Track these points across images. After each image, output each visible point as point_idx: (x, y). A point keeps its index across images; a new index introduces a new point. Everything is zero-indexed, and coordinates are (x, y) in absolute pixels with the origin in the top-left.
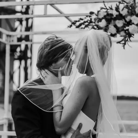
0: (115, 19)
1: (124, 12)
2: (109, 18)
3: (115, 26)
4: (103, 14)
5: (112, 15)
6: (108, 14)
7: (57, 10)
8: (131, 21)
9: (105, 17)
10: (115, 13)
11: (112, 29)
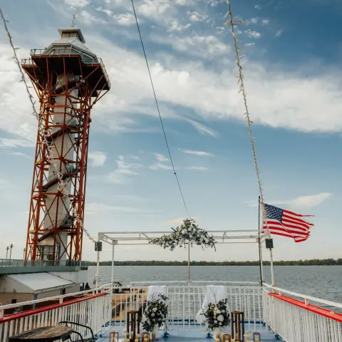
3: (168, 243)
5: (167, 239)
8: (174, 242)
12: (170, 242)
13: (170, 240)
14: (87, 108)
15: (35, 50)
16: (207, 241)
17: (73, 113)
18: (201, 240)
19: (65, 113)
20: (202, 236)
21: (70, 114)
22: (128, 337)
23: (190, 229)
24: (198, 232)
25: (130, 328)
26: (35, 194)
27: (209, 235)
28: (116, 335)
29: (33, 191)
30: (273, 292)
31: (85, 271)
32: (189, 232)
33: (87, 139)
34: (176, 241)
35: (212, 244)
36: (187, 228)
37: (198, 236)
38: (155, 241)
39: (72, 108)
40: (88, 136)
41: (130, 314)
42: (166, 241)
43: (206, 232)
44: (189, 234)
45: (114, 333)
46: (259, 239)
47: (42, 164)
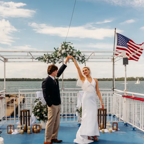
0: (51, 58)
1: (54, 57)
2: (49, 58)
3: (51, 60)
4: (47, 57)
5: (50, 57)
6: (49, 57)
7: (31, 54)
8: (55, 59)
9: (48, 58)
10: (51, 56)
11: (50, 61)
12: (52, 60)
13: (53, 58)
16: (81, 59)
18: (76, 58)
20: (77, 55)
22: (21, 128)
23: (68, 50)
24: (74, 52)
25: (23, 122)
27: (82, 54)
28: (12, 127)
30: (125, 95)
32: (67, 52)
34: (57, 59)
35: (83, 61)
36: (66, 49)
37: (74, 55)
38: (40, 59)
41: (23, 113)
42: (49, 59)
43: (80, 53)
44: (68, 53)
45: (11, 126)
46: (114, 59)
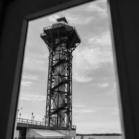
14: (70, 51)
15: (45, 28)
17: (64, 54)
19: (60, 54)
21: (62, 54)
26: (48, 93)
29: (48, 92)
31: (74, 131)
33: (71, 66)
39: (63, 51)
40: (71, 64)
47: (51, 79)
